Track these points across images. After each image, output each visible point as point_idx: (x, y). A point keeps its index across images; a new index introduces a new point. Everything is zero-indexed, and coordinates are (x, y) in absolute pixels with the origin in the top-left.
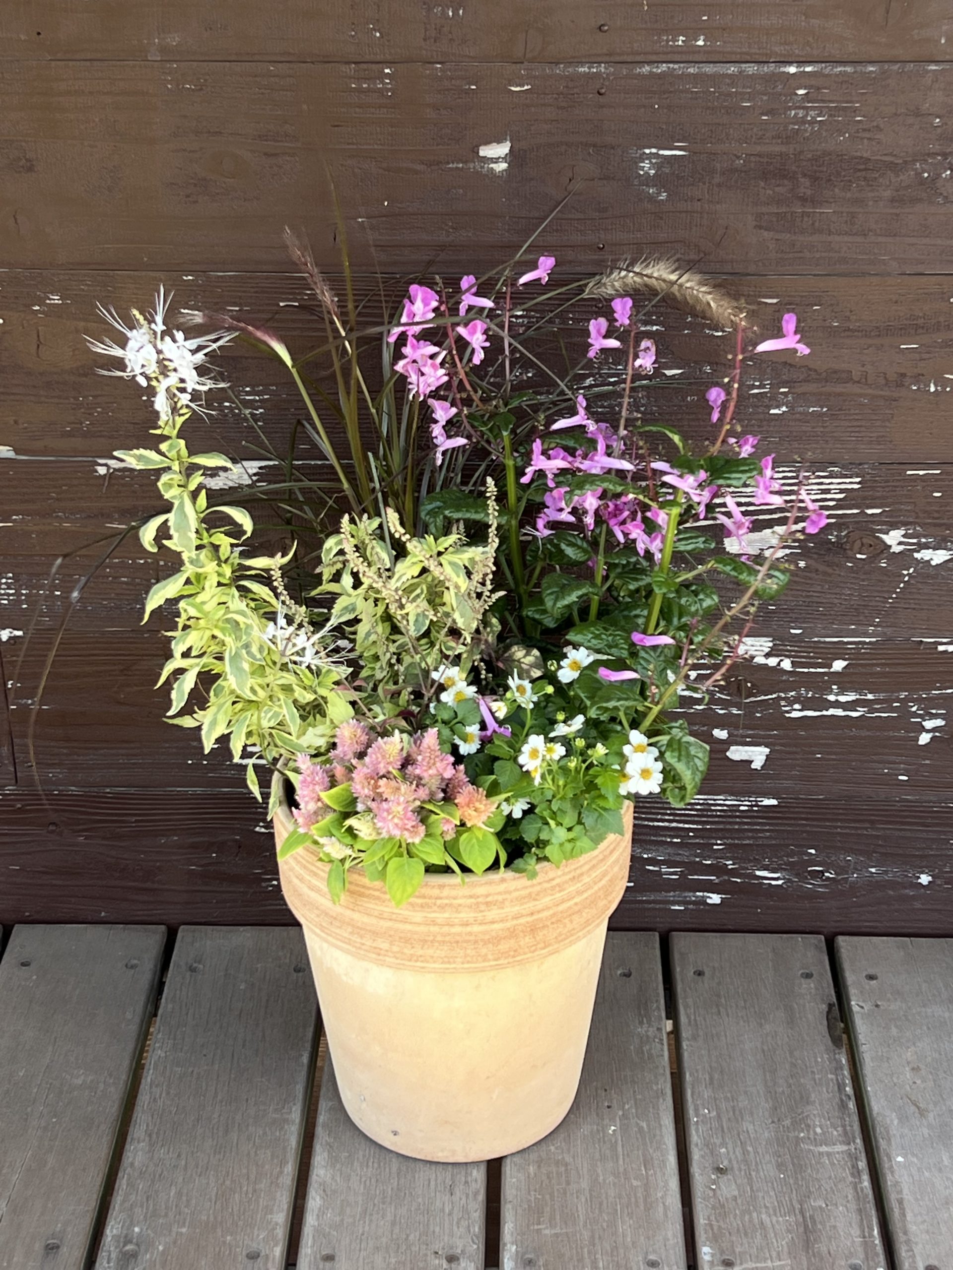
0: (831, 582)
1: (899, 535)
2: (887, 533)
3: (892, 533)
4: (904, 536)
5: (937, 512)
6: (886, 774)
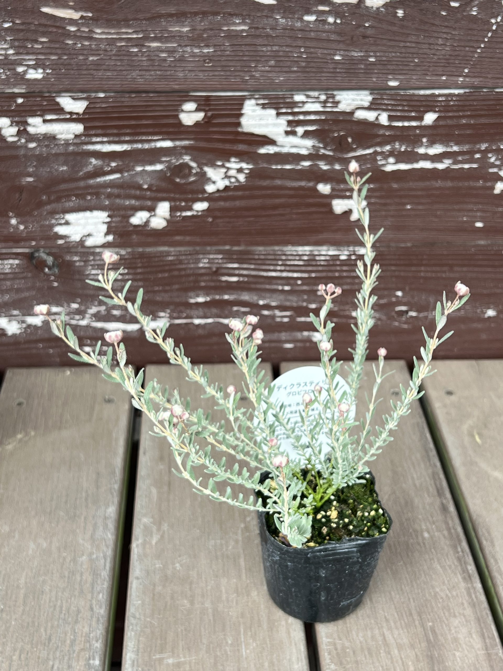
0: (426, 31)
6: (465, 222)
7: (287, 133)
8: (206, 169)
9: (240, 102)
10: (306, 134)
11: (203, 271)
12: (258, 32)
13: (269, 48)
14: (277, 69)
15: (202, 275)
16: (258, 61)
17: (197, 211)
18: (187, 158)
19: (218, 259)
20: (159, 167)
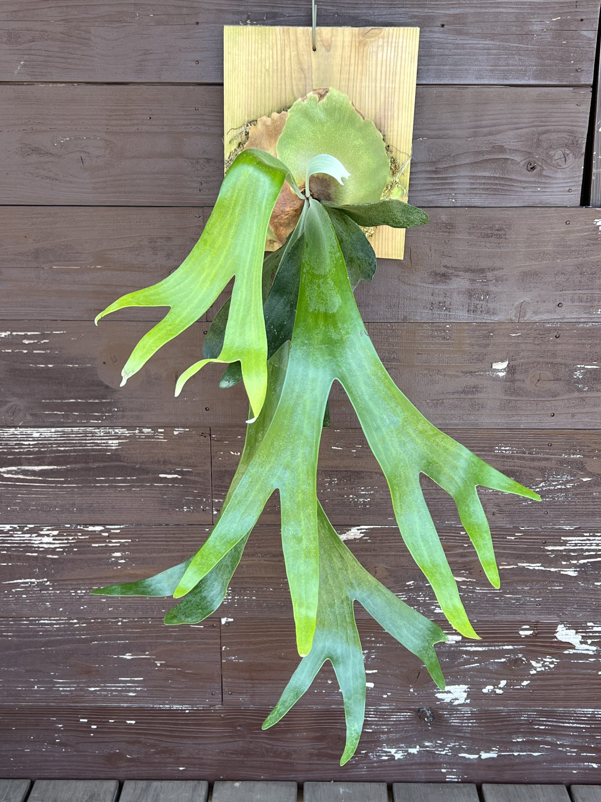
7: (581, 643)
8: (531, 661)
9: (555, 626)
10: (592, 644)
11: (523, 722)
12: (568, 590)
13: (574, 599)
14: (578, 610)
15: (522, 724)
16: (567, 606)
17: (523, 686)
18: (520, 655)
19: (533, 715)
20: (503, 660)
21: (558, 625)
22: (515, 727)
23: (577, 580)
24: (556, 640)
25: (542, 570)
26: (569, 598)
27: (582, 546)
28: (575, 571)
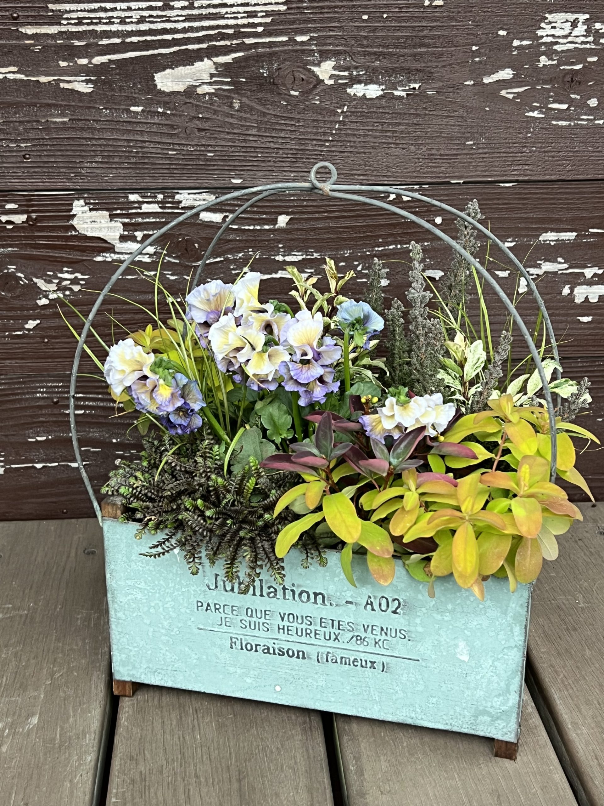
0: (266, 123)
1: (330, 68)
2: (318, 65)
3: (322, 64)
4: (334, 68)
5: (366, 37)
7: (124, 238)
8: (35, 280)
9: (68, 202)
11: (41, 403)
12: (81, 124)
13: (94, 142)
14: (105, 165)
15: (40, 407)
16: (82, 157)
17: (29, 330)
18: (12, 268)
19: (57, 387)
21: (73, 200)
22: (28, 413)
23: (96, 103)
24: (74, 233)
25: (22, 80)
26: (84, 142)
27: (91, 23)
28: (87, 82)
